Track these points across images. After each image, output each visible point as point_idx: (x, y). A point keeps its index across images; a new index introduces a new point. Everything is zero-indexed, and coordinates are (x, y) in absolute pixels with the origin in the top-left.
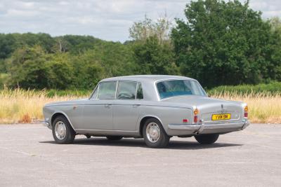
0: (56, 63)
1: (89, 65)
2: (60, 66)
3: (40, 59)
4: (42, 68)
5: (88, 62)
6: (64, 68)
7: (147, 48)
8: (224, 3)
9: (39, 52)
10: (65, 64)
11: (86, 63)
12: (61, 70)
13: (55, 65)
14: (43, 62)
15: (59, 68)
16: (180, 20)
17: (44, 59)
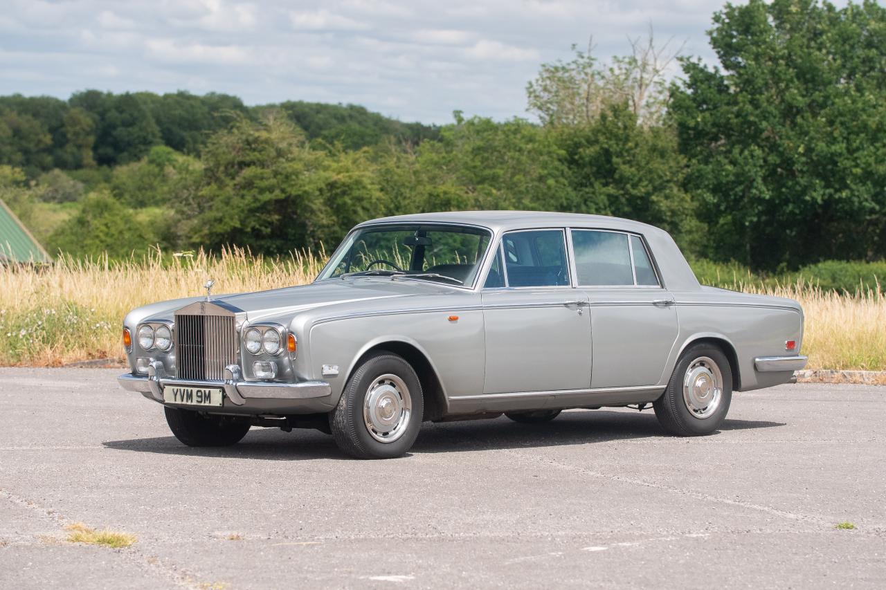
0: (334, 177)
1: (429, 188)
2: (346, 189)
3: (285, 166)
4: (294, 192)
5: (424, 177)
6: (356, 193)
7: (602, 138)
8: (830, 8)
9: (283, 145)
10: (358, 182)
11: (419, 182)
12: (347, 200)
13: (332, 185)
14: (297, 174)
15: (344, 193)
16: (694, 60)
17: (298, 166)
